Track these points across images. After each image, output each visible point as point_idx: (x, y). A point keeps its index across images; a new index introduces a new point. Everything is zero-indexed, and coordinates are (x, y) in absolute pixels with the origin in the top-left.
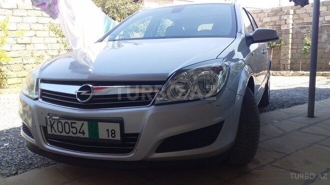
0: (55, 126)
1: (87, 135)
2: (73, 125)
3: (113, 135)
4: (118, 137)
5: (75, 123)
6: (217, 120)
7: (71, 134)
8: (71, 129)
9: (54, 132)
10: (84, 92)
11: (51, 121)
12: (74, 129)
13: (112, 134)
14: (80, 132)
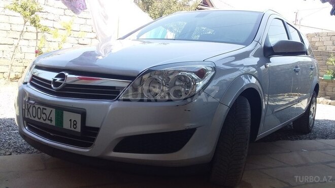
0: (31, 110)
1: (53, 123)
2: (44, 111)
3: (75, 127)
4: (79, 129)
5: (45, 109)
6: (189, 125)
7: (41, 121)
8: (43, 115)
9: (29, 117)
10: (58, 80)
11: (28, 105)
12: (44, 115)
13: (74, 124)
14: (48, 120)
